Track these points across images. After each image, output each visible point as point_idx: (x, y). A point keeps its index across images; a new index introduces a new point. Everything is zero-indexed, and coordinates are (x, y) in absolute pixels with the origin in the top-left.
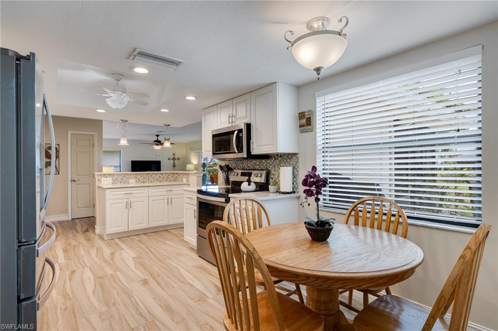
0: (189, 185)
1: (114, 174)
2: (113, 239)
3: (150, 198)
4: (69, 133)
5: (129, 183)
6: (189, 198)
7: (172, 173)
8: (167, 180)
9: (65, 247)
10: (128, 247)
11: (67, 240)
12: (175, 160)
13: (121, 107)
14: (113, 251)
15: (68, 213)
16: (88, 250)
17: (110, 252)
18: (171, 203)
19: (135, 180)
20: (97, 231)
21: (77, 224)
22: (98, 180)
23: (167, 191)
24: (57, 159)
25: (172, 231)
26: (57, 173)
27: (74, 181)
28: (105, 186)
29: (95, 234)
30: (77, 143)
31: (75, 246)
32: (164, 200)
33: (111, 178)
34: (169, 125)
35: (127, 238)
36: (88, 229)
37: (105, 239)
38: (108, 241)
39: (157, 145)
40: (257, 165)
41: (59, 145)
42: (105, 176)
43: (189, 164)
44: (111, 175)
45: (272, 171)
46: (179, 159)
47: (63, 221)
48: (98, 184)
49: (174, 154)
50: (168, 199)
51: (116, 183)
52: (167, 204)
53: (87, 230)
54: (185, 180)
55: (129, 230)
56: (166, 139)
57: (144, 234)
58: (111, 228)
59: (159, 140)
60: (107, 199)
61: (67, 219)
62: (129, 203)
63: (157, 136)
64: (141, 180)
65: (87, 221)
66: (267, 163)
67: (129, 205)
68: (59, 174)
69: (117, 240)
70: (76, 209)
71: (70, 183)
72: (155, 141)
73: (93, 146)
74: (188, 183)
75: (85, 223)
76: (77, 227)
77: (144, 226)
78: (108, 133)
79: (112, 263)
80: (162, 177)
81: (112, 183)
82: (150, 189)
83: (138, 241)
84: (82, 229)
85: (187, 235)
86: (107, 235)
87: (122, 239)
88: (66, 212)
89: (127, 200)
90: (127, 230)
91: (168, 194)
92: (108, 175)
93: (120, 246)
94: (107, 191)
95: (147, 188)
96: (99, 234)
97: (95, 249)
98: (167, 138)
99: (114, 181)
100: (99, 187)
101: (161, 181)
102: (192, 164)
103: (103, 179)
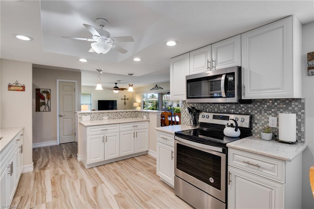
0: (149, 121)
1: (91, 113)
2: (92, 168)
3: (121, 132)
4: (58, 81)
5: (103, 119)
6: (163, 138)
7: (134, 111)
8: (130, 117)
9: (53, 177)
10: (106, 178)
11: (55, 168)
12: (126, 100)
13: (105, 52)
14: (95, 186)
15: (57, 140)
16: (73, 183)
17: (93, 187)
18: (136, 136)
19: (107, 117)
20: (79, 159)
21: (63, 149)
22: (80, 118)
23: (133, 126)
24: (49, 100)
25: (138, 159)
26: (49, 111)
27: (61, 116)
28: (86, 124)
29: (77, 161)
30: (63, 88)
31: (61, 175)
32: (131, 133)
33: (89, 116)
34: (132, 74)
35: (103, 167)
36: (71, 155)
37: (86, 168)
38: (89, 170)
39: (116, 90)
40: (233, 109)
41: (50, 90)
42: (85, 115)
43: (135, 102)
44: (89, 113)
45: (256, 115)
46: (128, 99)
47: (54, 146)
48: (80, 121)
49: (125, 96)
50: (134, 133)
51: (94, 120)
52: (133, 137)
53: (71, 157)
54: (145, 117)
55: (105, 160)
56: (130, 86)
57: (116, 162)
58: (91, 159)
59: (117, 86)
60: (87, 135)
61: (56, 144)
62: (105, 137)
63: (116, 84)
64: (112, 117)
65: (70, 146)
66: (248, 108)
67: (105, 140)
68: (50, 111)
69: (96, 169)
70: (62, 137)
71: (58, 117)
72: (114, 87)
73: (75, 91)
74: (148, 120)
75: (69, 148)
76: (63, 153)
77: (116, 155)
78: (86, 81)
79: (97, 205)
80: (127, 114)
81: (91, 120)
82: (121, 125)
83: (113, 170)
84: (67, 155)
85: (160, 171)
86: (87, 165)
87: (100, 167)
88: (55, 139)
89: (103, 135)
90: (104, 160)
91: (134, 129)
92: (87, 113)
93: (100, 178)
94: (88, 128)
95: (118, 125)
96: (80, 161)
97: (78, 181)
98: (131, 84)
99: (92, 118)
100: (80, 124)
101: (126, 118)
102: (137, 103)
103: (83, 117)
